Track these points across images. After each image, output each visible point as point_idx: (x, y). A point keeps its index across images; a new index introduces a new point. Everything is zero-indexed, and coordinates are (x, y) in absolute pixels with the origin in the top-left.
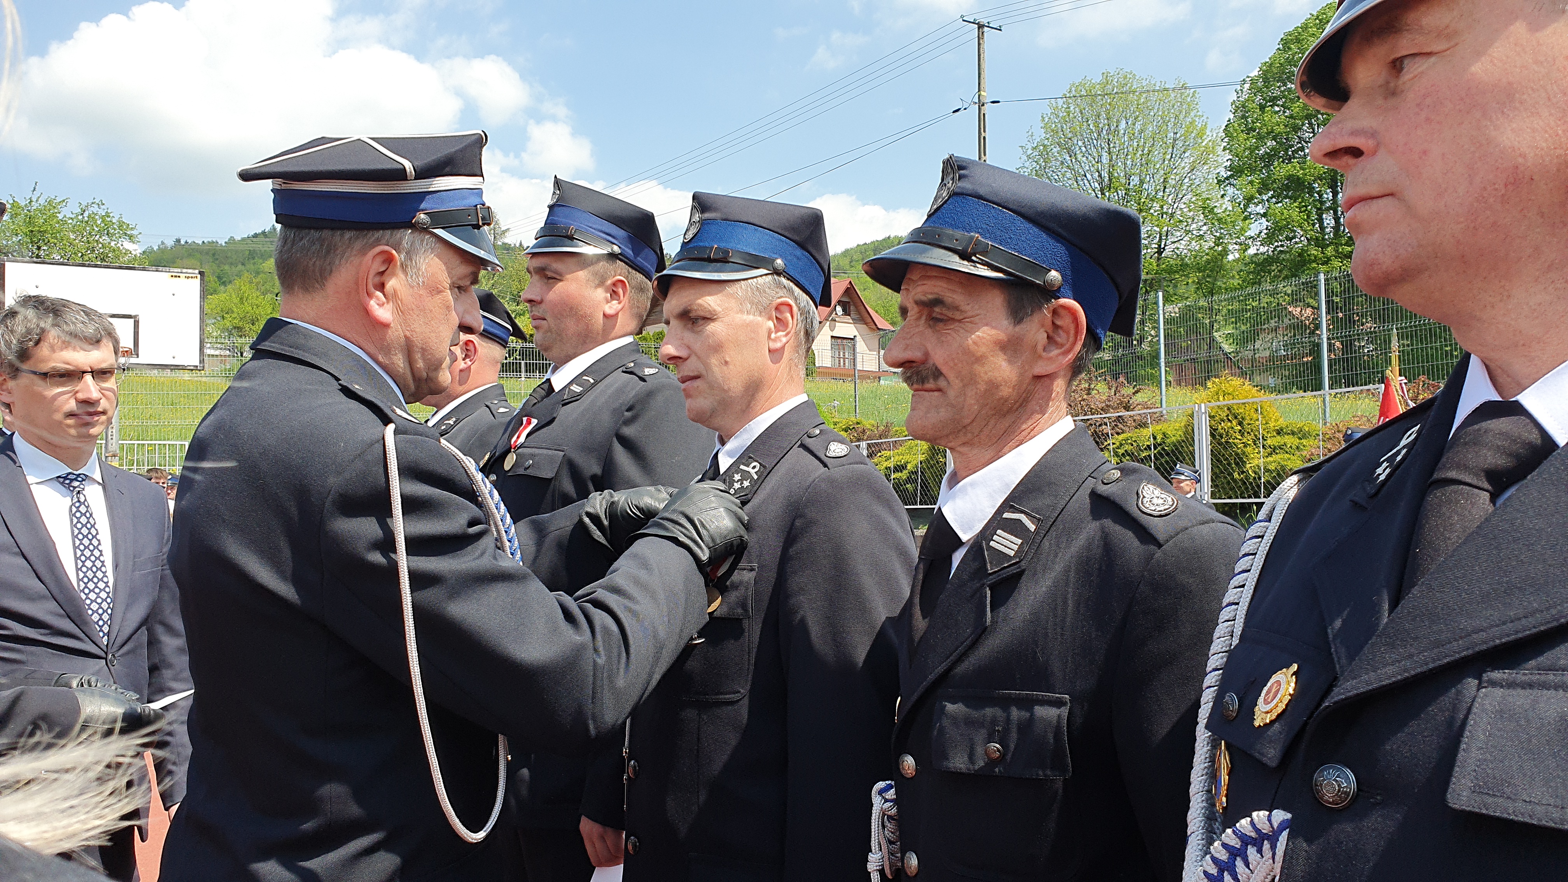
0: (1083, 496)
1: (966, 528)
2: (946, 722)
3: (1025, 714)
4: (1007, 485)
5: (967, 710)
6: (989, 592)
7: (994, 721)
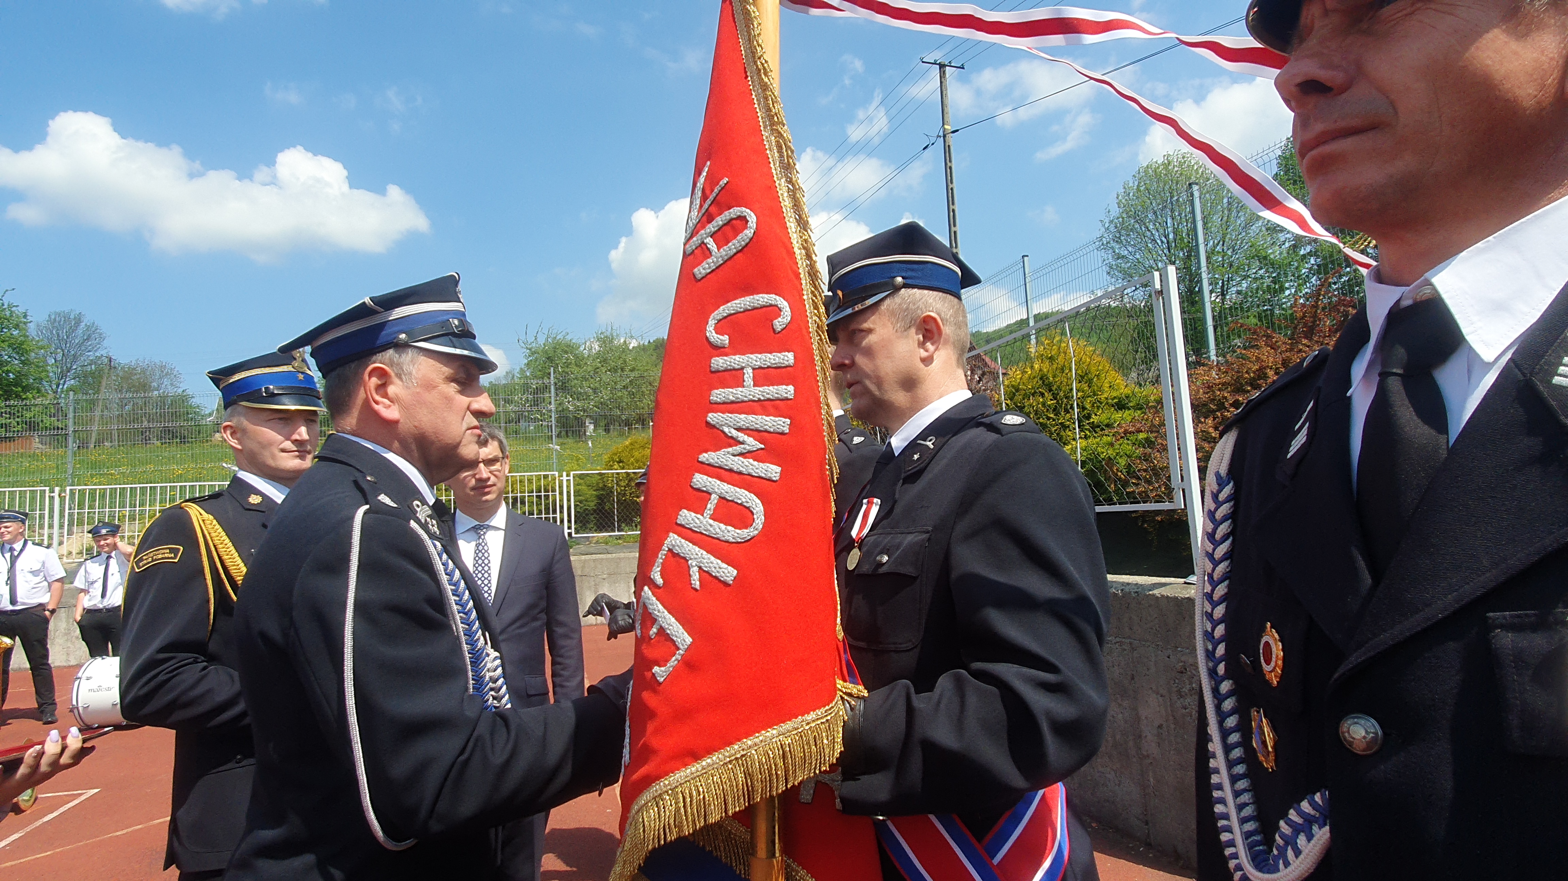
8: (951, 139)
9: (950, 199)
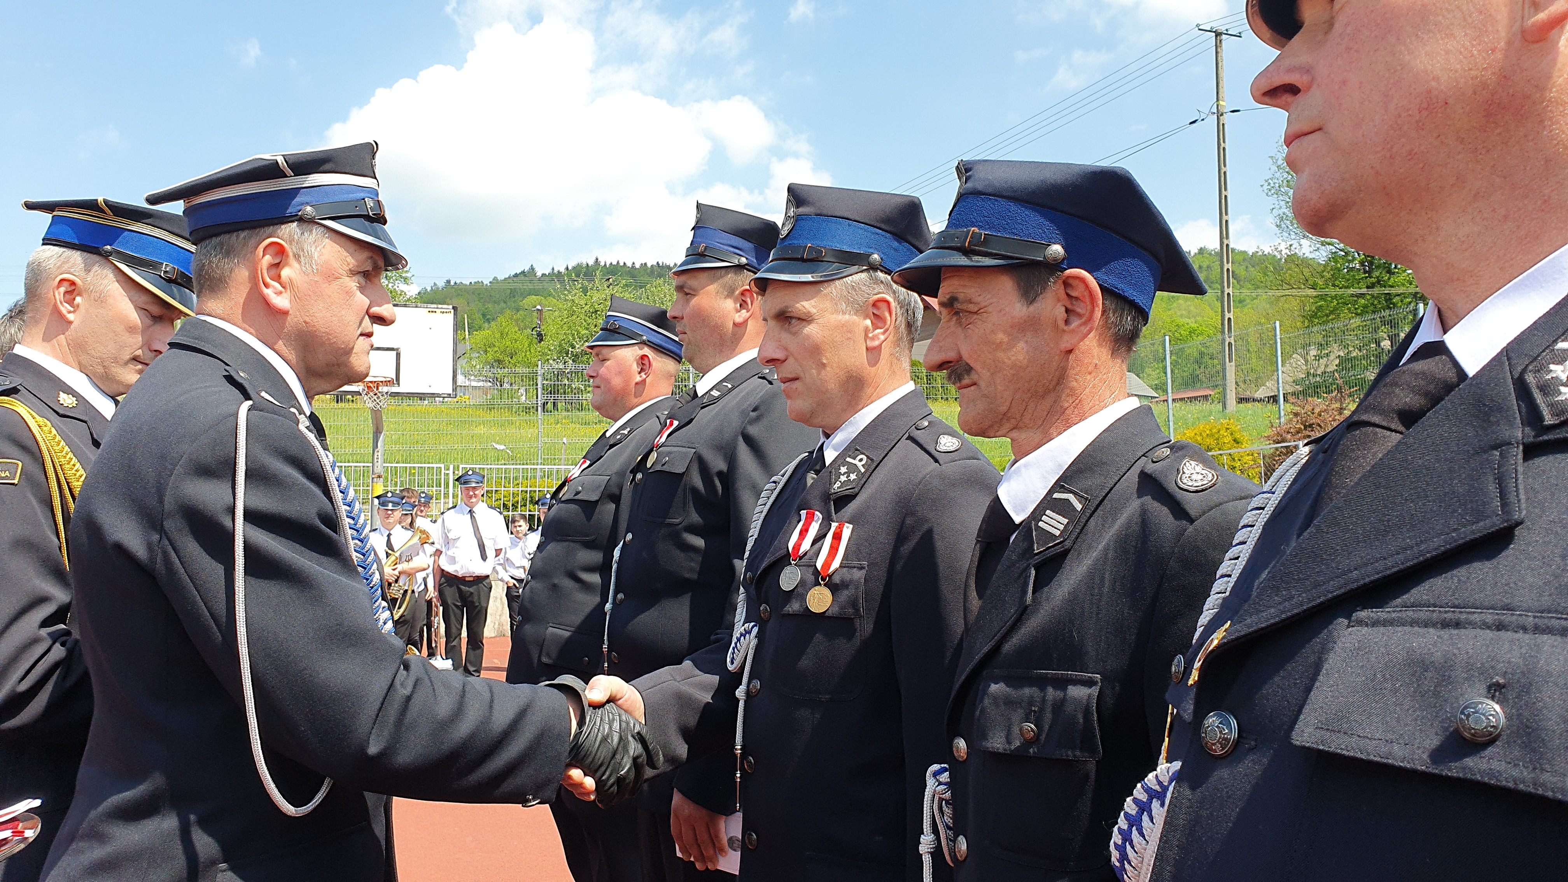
0: (1133, 476)
1: (1019, 510)
2: (986, 701)
3: (1059, 694)
4: (1060, 466)
5: (1008, 689)
6: (1033, 572)
7: (1031, 703)
8: (1227, 119)
9: (1223, 184)
